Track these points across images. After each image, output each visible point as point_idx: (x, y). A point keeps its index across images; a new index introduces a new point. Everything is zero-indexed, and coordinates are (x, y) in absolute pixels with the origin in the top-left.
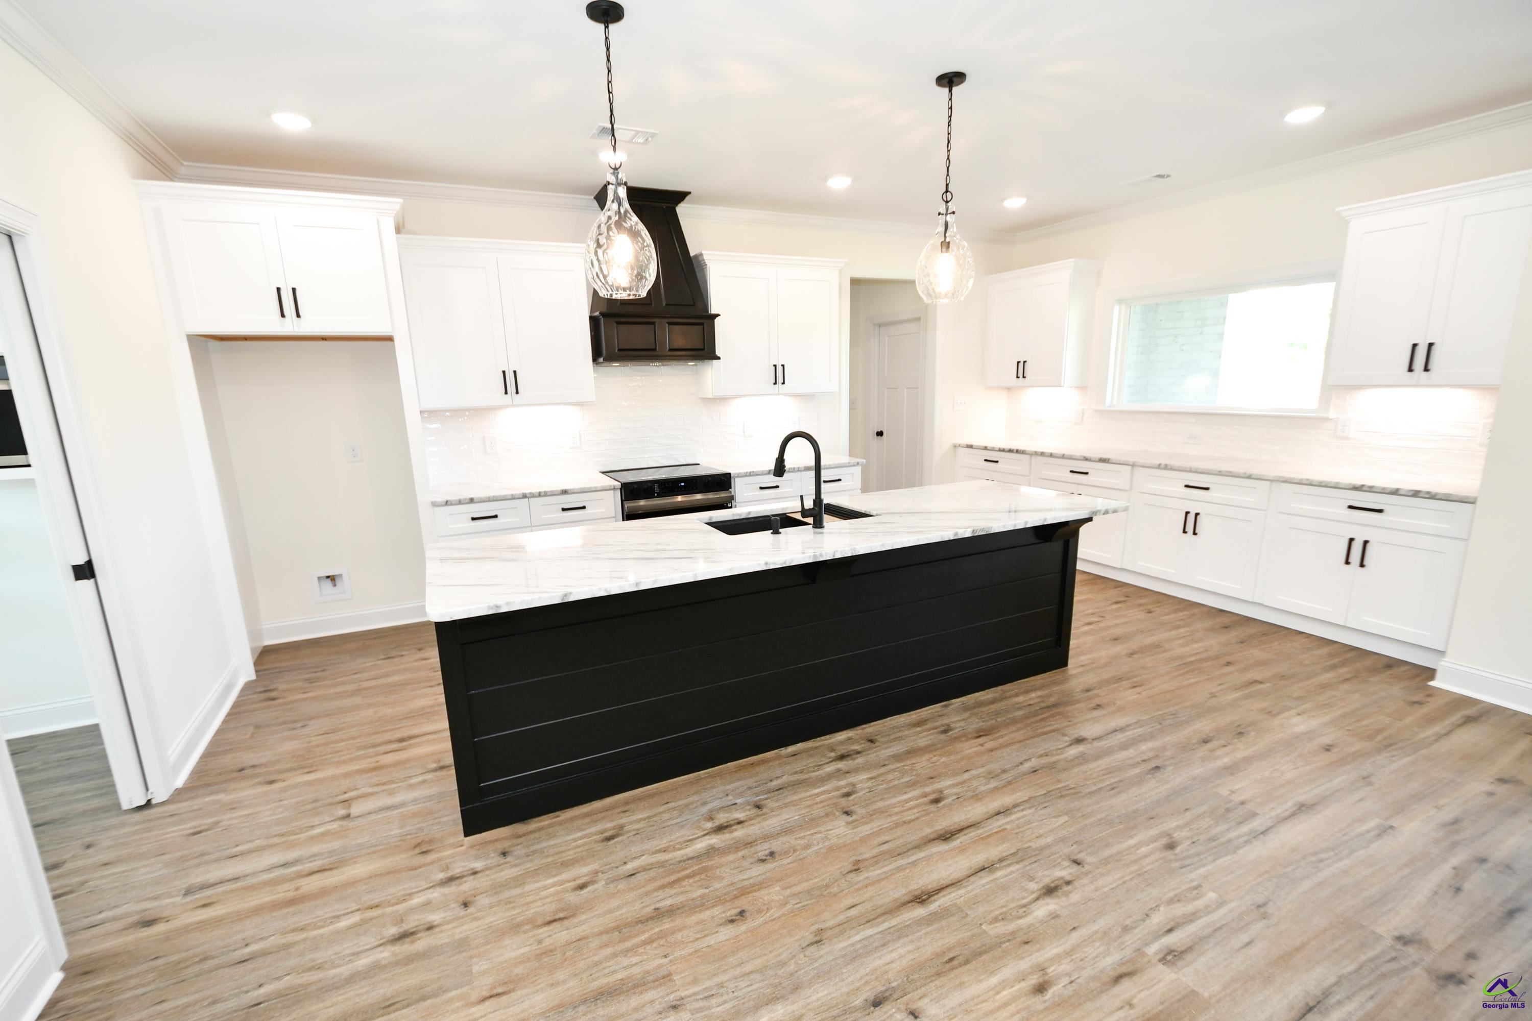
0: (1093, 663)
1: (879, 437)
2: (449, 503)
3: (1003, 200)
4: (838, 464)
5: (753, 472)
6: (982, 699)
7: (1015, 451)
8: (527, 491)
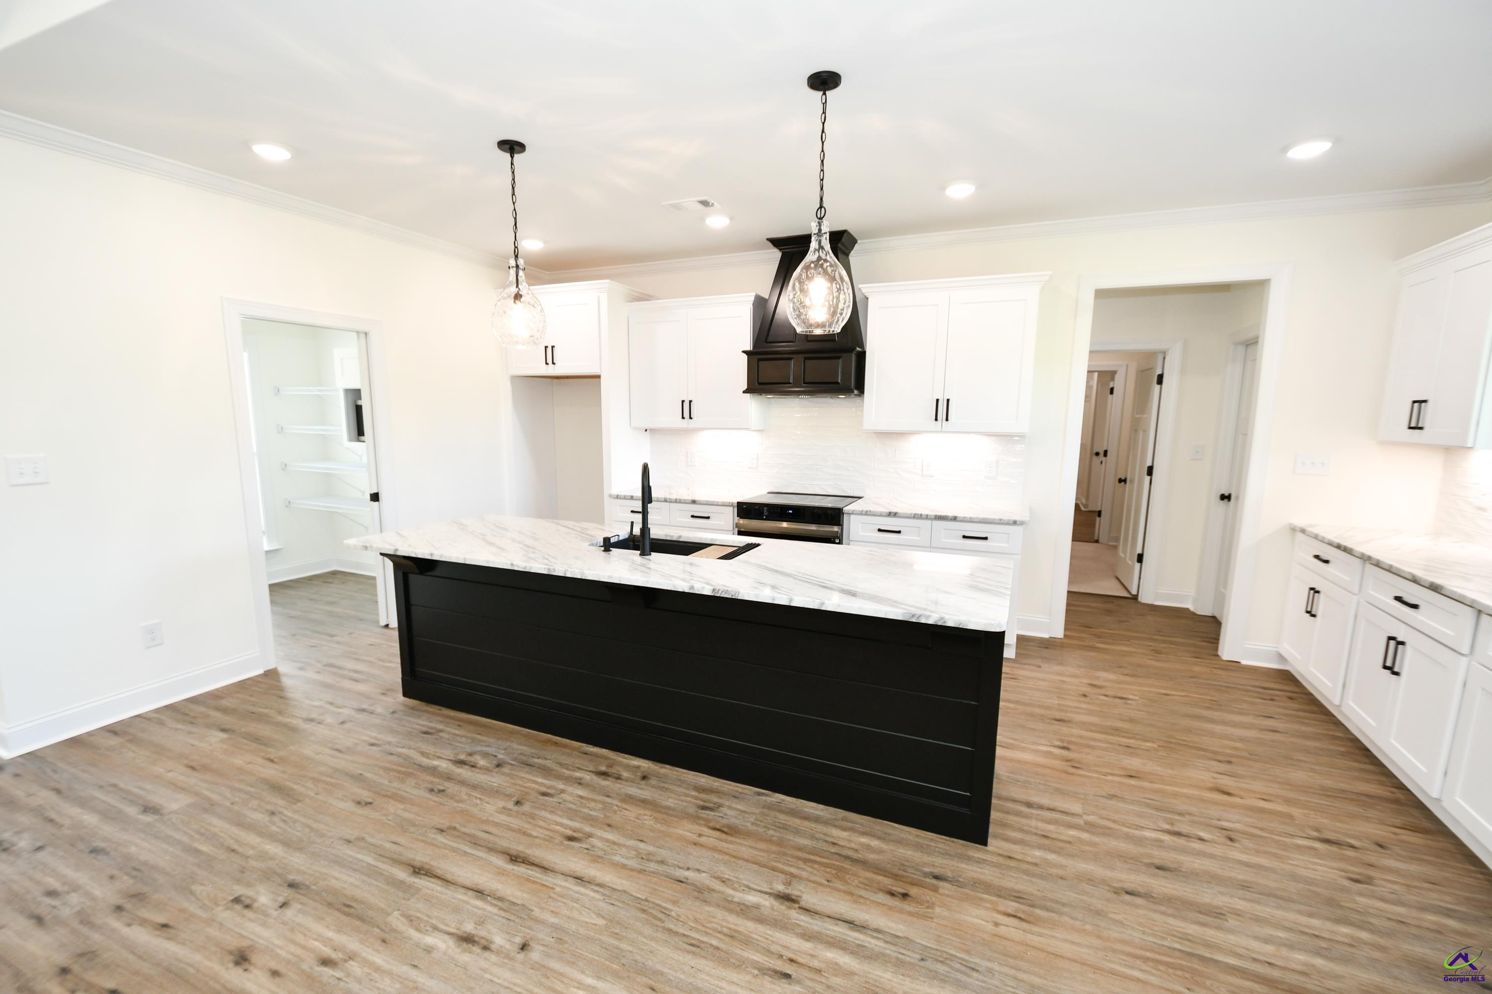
1: (1226, 500)
2: (619, 497)
4: (983, 519)
5: (870, 511)
6: (806, 810)
7: (1342, 548)
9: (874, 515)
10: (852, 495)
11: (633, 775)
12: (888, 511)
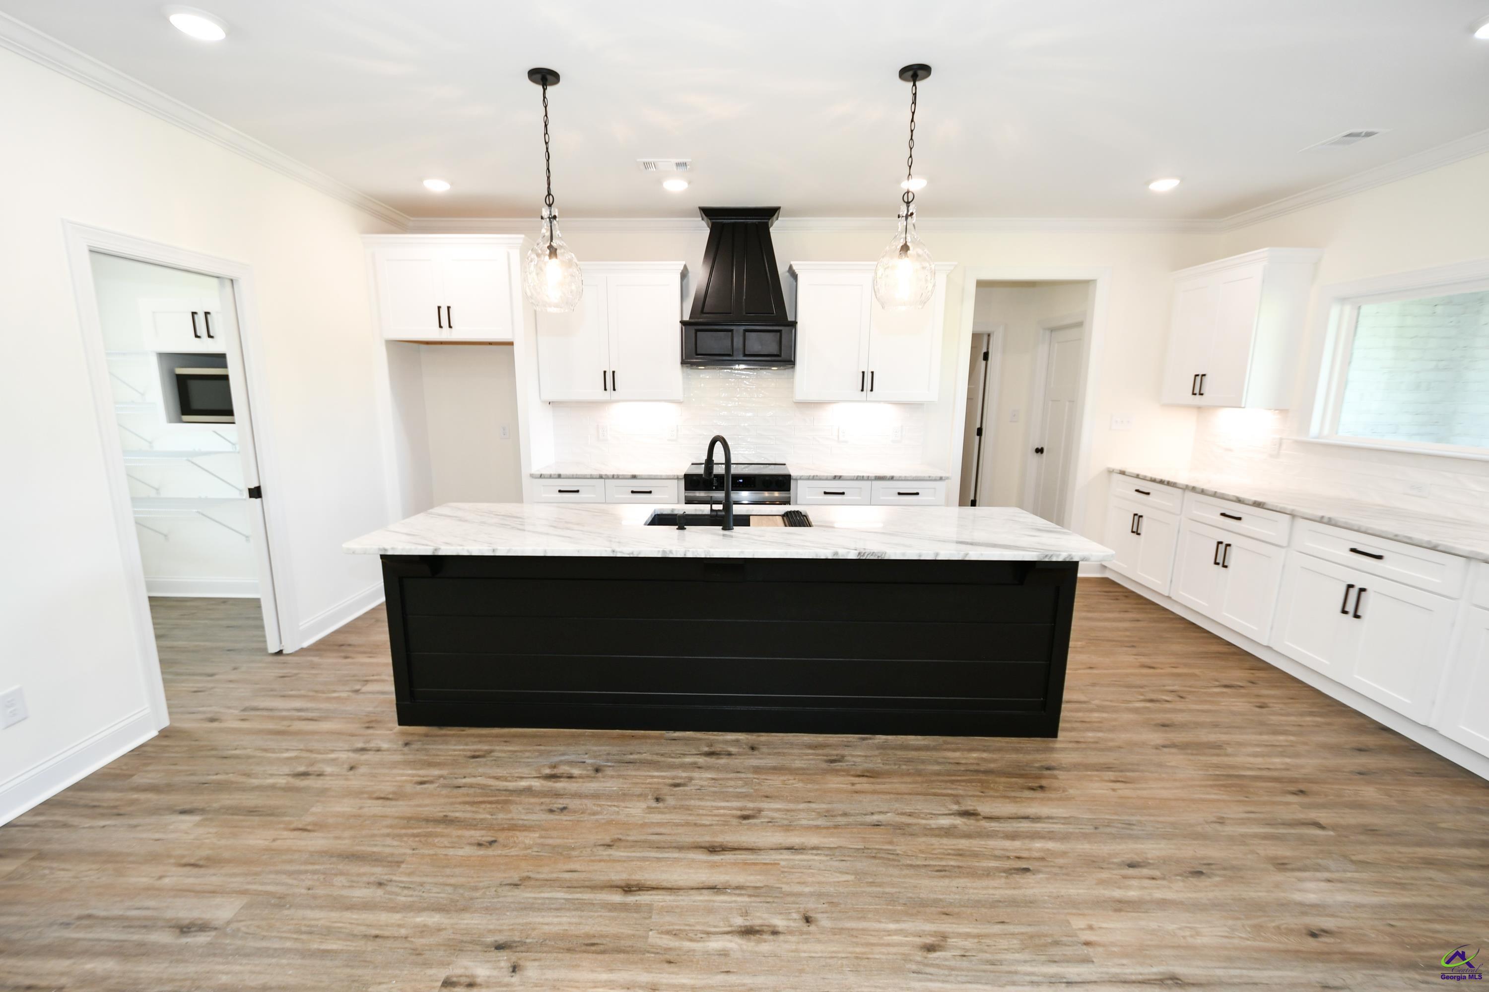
0: (1097, 742)
1: (1039, 453)
2: (542, 476)
3: (1149, 182)
4: (916, 477)
5: (817, 476)
6: (911, 743)
7: (1166, 483)
8: (603, 473)
9: (820, 479)
10: (774, 462)
11: (740, 748)
12: (834, 475)
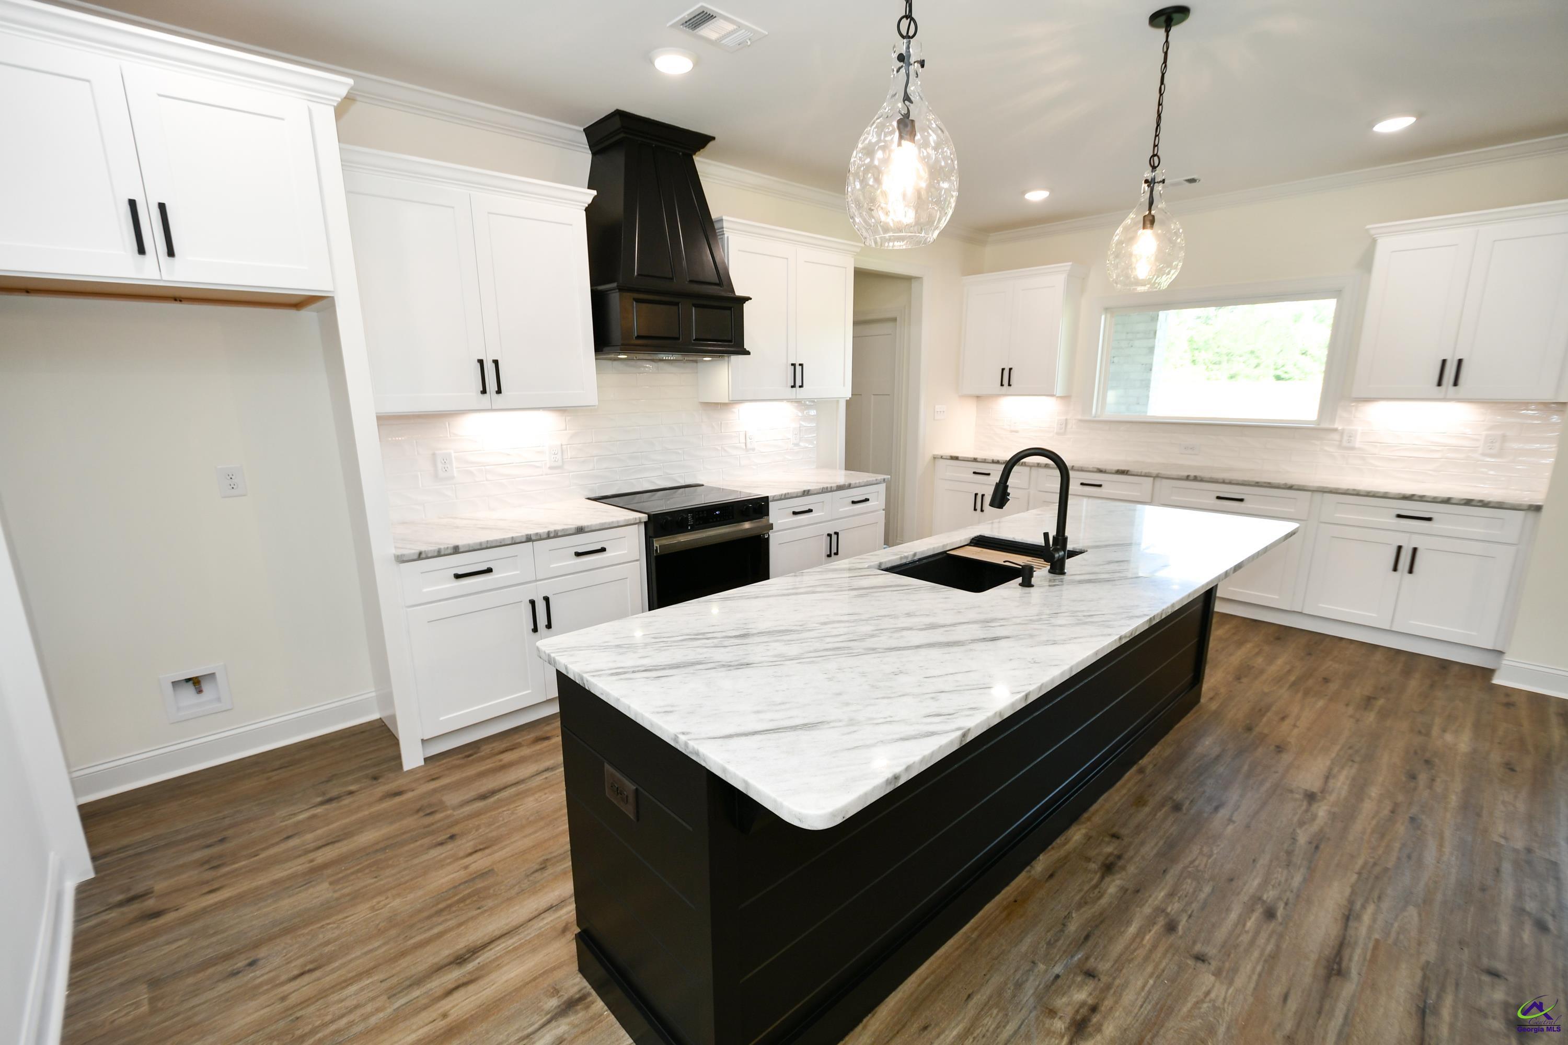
2: (423, 556)
3: (1024, 193)
5: (788, 493)
8: (532, 531)
9: (791, 497)
